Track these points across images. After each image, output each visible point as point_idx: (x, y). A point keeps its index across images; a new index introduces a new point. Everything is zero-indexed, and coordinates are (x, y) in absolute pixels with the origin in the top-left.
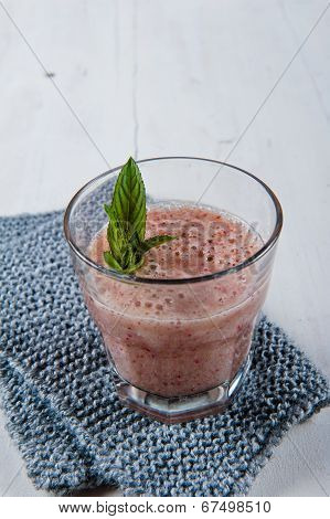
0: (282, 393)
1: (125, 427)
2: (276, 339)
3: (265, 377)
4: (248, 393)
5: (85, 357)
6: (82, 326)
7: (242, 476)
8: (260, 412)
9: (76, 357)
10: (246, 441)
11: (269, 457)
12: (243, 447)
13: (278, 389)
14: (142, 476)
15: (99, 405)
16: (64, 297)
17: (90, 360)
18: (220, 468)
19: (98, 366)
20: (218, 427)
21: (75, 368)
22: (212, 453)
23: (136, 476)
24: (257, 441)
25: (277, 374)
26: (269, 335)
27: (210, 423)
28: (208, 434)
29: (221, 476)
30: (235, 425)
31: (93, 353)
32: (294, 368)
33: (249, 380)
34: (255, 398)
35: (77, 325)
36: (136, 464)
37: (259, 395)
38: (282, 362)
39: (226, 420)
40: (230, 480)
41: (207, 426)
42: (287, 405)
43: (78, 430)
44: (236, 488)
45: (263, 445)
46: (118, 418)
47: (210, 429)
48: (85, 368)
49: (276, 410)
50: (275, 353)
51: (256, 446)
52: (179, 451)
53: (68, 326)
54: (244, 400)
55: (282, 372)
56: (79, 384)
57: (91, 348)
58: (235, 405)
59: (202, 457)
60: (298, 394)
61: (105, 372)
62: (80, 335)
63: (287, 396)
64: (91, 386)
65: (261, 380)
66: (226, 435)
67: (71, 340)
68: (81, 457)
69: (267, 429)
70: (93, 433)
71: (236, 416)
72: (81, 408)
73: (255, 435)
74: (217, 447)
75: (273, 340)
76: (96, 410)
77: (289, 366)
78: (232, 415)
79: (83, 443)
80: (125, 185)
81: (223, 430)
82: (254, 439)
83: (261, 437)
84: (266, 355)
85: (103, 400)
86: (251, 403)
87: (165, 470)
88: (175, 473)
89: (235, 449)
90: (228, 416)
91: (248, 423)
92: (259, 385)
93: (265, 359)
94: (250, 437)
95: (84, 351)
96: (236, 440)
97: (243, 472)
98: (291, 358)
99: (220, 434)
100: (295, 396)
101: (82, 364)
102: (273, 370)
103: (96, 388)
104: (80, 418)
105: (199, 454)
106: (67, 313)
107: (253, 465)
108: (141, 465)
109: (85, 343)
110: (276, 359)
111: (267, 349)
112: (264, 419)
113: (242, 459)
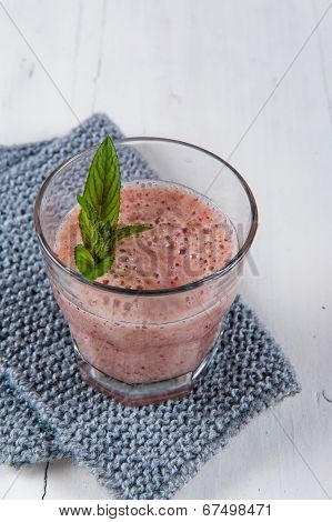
0: (247, 386)
1: (86, 399)
2: (247, 323)
3: (233, 364)
4: (214, 380)
5: (48, 327)
6: (48, 294)
7: (193, 459)
8: (223, 402)
9: (39, 327)
10: (203, 427)
11: (223, 446)
12: (200, 432)
13: (244, 381)
14: (97, 449)
15: (58, 379)
16: (32, 257)
17: (53, 330)
18: (173, 448)
19: (60, 338)
20: (179, 411)
21: (36, 339)
22: (168, 432)
23: (91, 449)
24: (215, 429)
25: (245, 363)
26: (240, 318)
27: (173, 405)
28: (167, 415)
29: (172, 455)
30: (195, 411)
31: (57, 323)
32: (262, 358)
33: (216, 364)
34: (220, 386)
35: (43, 293)
36: (94, 435)
37: (225, 383)
38: (252, 350)
39: (188, 405)
40: (180, 461)
41: (169, 408)
42: (250, 398)
43: (39, 405)
44: (184, 470)
45: (221, 434)
46: (79, 391)
47: (171, 411)
48: (46, 338)
49: (239, 402)
50: (245, 339)
51: (212, 434)
52: (135, 426)
53: (34, 293)
54: (210, 386)
55: (250, 361)
56: (39, 357)
57: (54, 318)
58: (200, 389)
59: (157, 435)
60: (262, 388)
61: (67, 343)
62: (45, 304)
63: (251, 390)
64: (51, 358)
65: (229, 366)
66: (185, 418)
67: (35, 309)
68: (41, 430)
69: (228, 419)
70: (54, 406)
71: (199, 402)
72: (41, 383)
73: (214, 423)
74: (173, 428)
75: (244, 324)
76: (56, 384)
77: (258, 355)
78: (196, 400)
79: (44, 417)
80: (100, 166)
81: (183, 413)
82: (212, 427)
83: (220, 427)
84: (236, 339)
85: (63, 373)
86: (216, 390)
87: (119, 443)
88: (128, 447)
89: (192, 432)
90: (192, 401)
91: (209, 410)
92: (225, 372)
93: (235, 344)
94: (208, 424)
95: (48, 322)
96: (194, 425)
97: (195, 456)
98: (261, 346)
99: (180, 417)
100: (260, 390)
101: (44, 334)
102: (242, 357)
103: (56, 361)
104: (40, 393)
105: (154, 431)
106: (34, 277)
107: (206, 451)
108: (98, 437)
109: (49, 312)
110: (245, 345)
111: (238, 333)
112: (226, 409)
113: (197, 443)
